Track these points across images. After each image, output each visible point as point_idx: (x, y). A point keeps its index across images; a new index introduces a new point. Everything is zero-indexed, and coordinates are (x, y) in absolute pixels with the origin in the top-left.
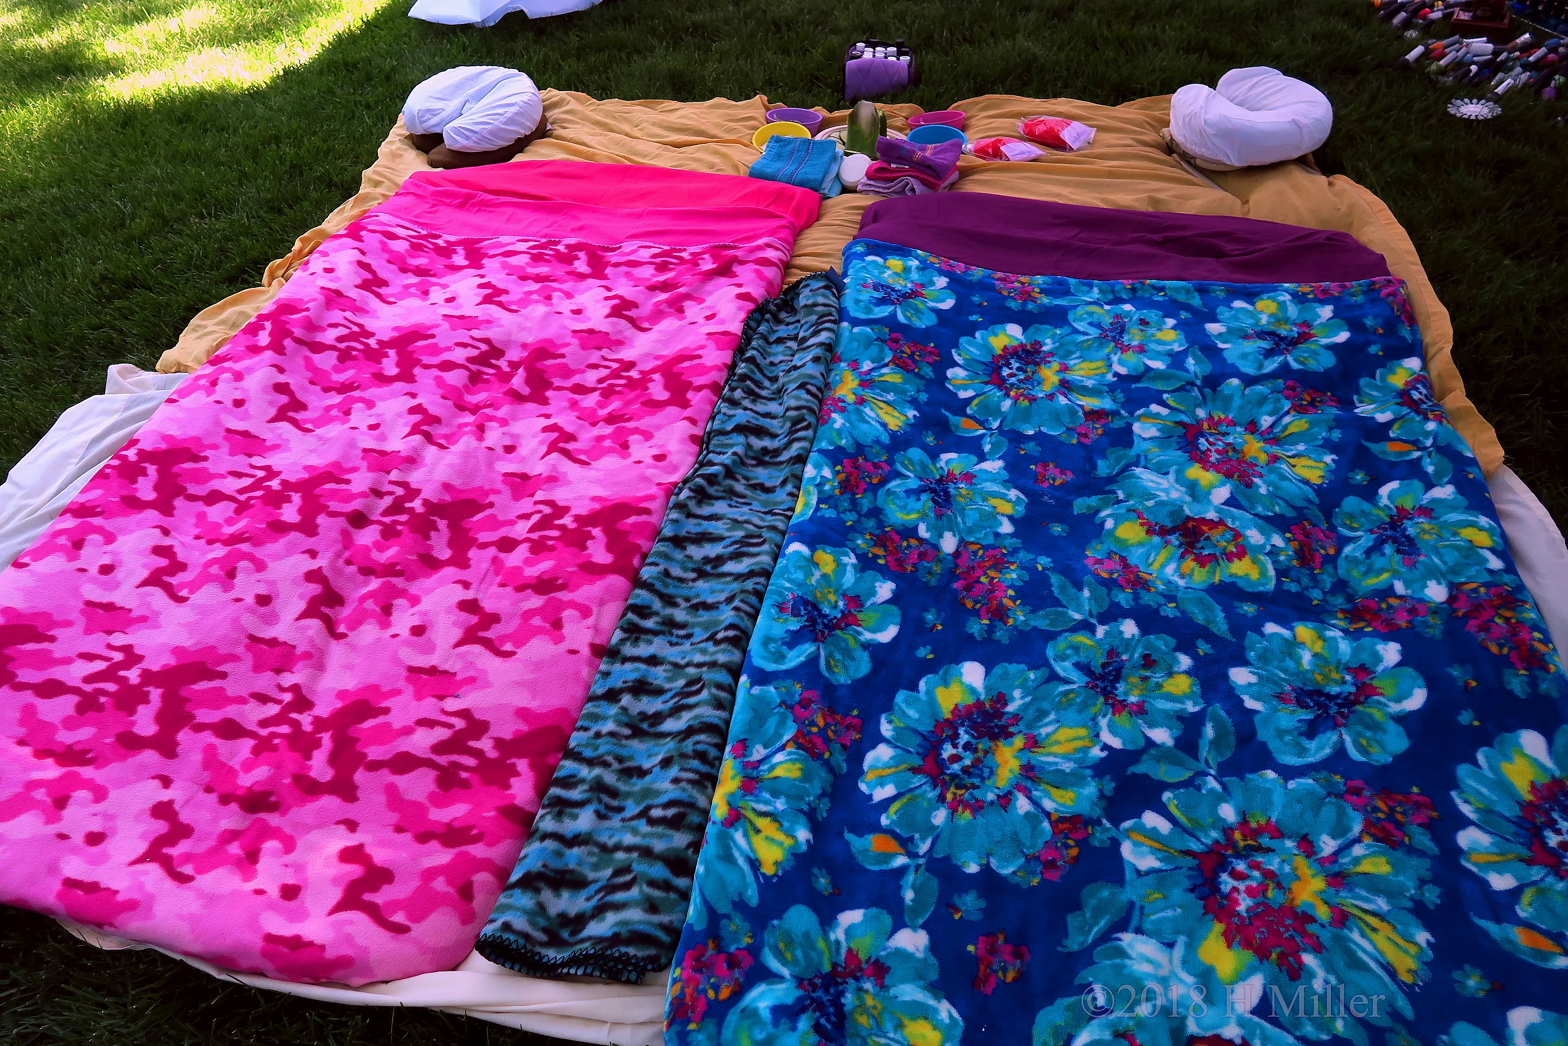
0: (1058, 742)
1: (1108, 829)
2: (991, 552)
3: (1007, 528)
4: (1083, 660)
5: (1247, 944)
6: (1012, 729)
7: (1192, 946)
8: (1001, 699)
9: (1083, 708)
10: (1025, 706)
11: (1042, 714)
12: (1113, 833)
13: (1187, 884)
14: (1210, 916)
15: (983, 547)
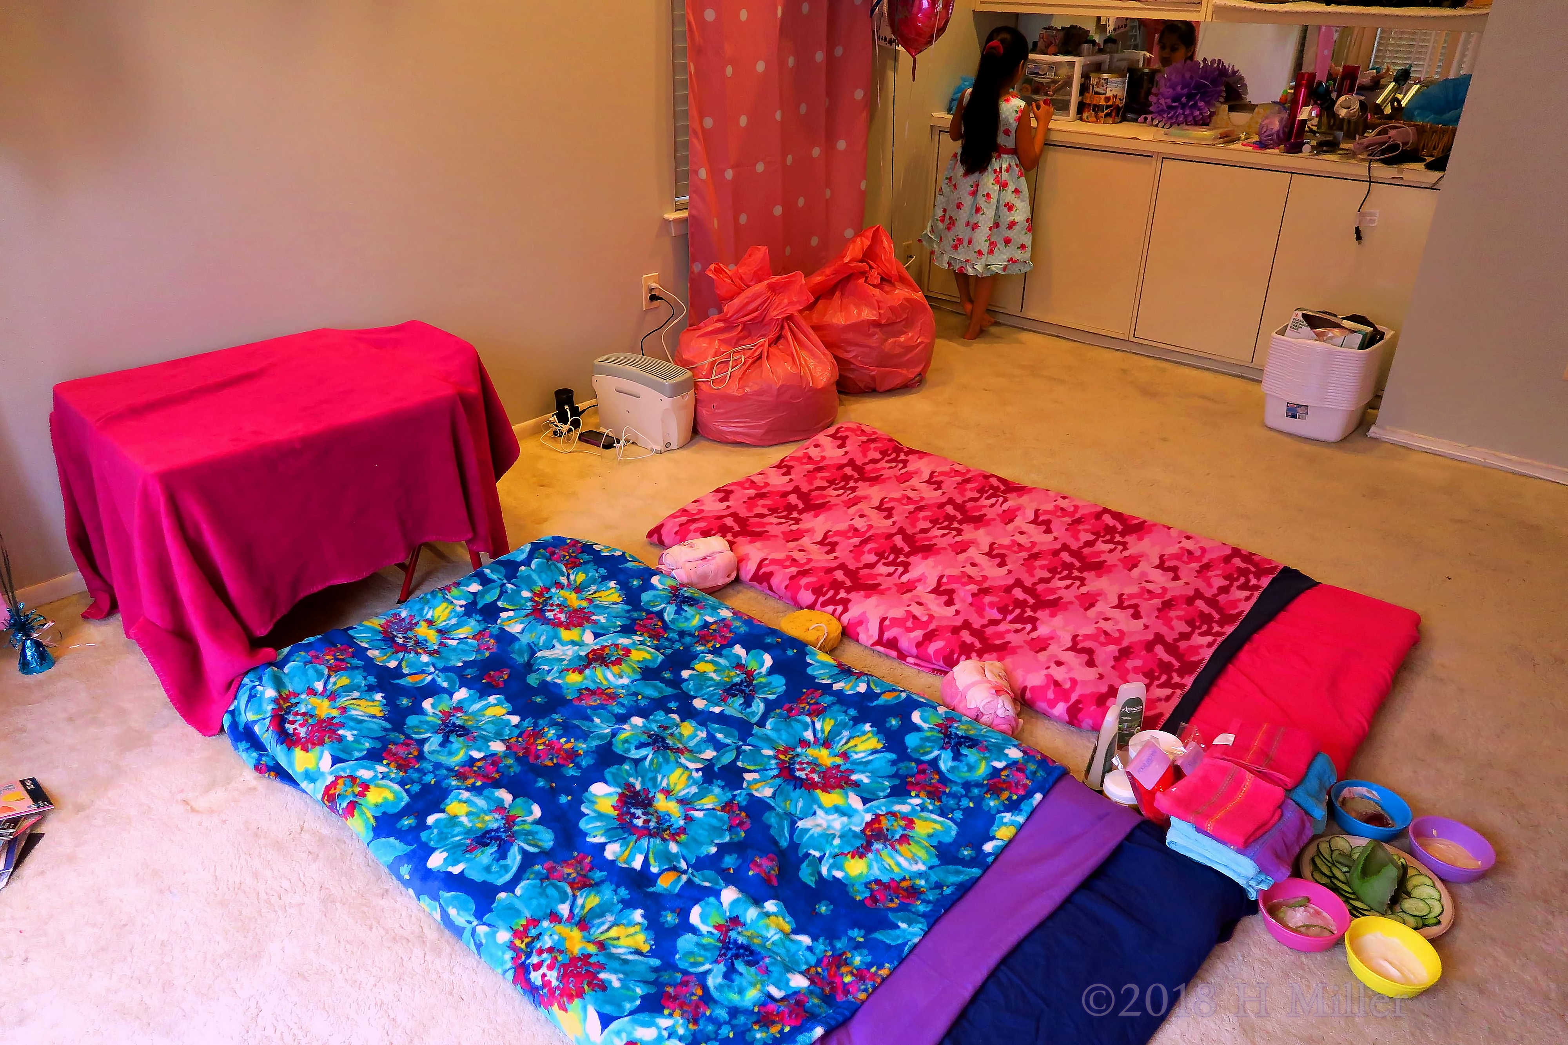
0: (675, 784)
1: (741, 793)
2: (524, 735)
3: (515, 719)
4: (636, 743)
5: (833, 788)
6: (650, 796)
7: (821, 806)
8: (629, 786)
9: (667, 761)
10: (643, 783)
11: (654, 779)
12: (744, 792)
13: (791, 787)
14: (811, 790)
15: (518, 737)
